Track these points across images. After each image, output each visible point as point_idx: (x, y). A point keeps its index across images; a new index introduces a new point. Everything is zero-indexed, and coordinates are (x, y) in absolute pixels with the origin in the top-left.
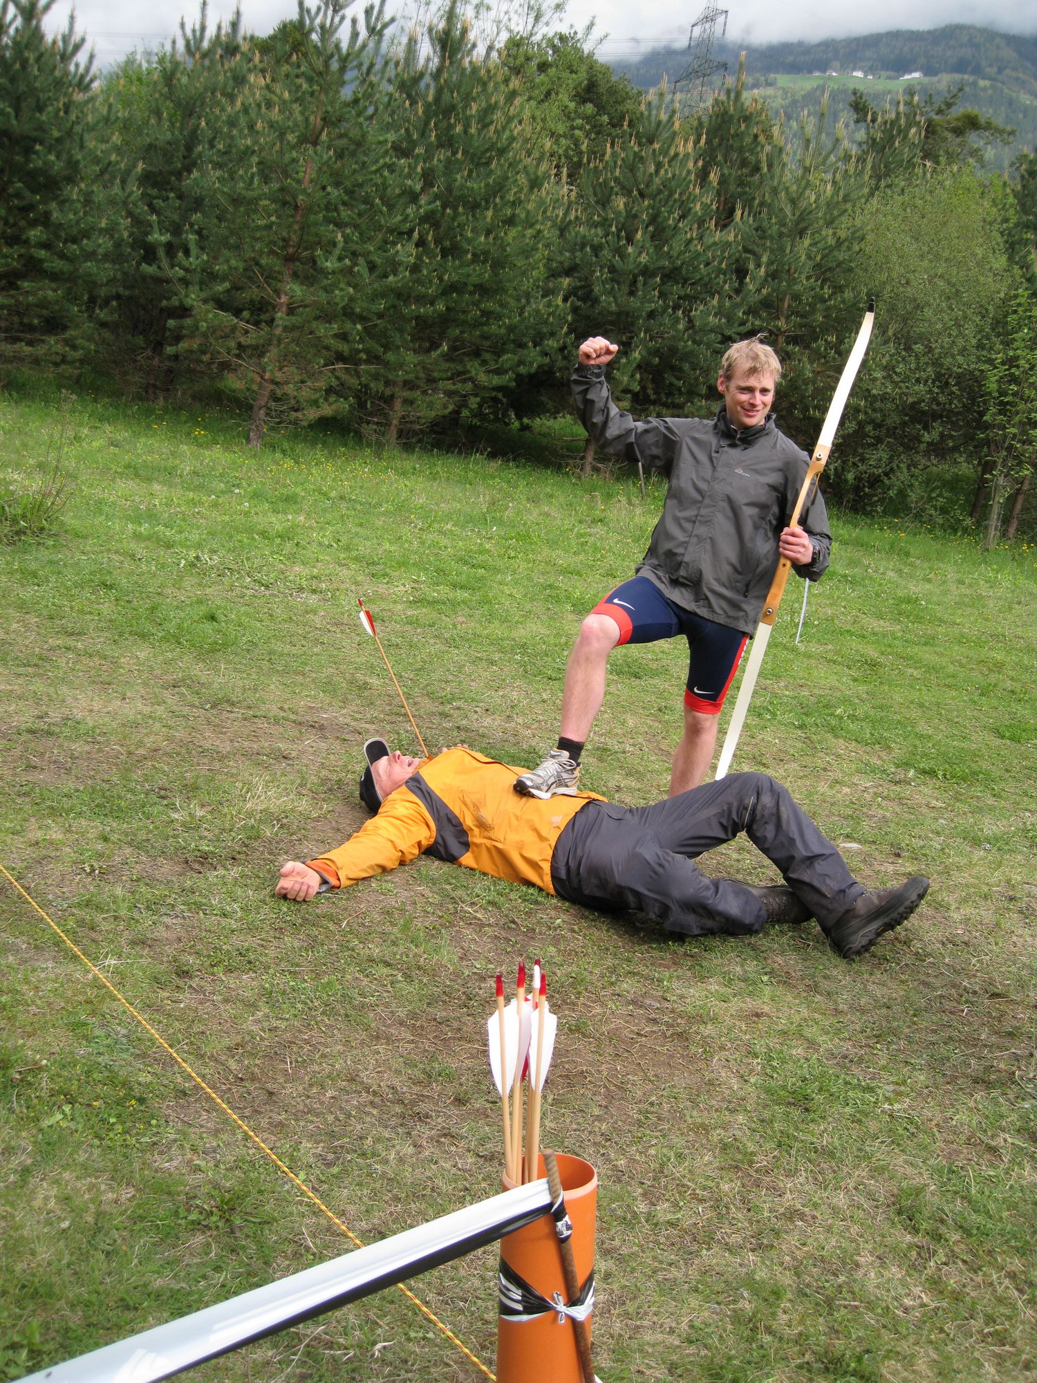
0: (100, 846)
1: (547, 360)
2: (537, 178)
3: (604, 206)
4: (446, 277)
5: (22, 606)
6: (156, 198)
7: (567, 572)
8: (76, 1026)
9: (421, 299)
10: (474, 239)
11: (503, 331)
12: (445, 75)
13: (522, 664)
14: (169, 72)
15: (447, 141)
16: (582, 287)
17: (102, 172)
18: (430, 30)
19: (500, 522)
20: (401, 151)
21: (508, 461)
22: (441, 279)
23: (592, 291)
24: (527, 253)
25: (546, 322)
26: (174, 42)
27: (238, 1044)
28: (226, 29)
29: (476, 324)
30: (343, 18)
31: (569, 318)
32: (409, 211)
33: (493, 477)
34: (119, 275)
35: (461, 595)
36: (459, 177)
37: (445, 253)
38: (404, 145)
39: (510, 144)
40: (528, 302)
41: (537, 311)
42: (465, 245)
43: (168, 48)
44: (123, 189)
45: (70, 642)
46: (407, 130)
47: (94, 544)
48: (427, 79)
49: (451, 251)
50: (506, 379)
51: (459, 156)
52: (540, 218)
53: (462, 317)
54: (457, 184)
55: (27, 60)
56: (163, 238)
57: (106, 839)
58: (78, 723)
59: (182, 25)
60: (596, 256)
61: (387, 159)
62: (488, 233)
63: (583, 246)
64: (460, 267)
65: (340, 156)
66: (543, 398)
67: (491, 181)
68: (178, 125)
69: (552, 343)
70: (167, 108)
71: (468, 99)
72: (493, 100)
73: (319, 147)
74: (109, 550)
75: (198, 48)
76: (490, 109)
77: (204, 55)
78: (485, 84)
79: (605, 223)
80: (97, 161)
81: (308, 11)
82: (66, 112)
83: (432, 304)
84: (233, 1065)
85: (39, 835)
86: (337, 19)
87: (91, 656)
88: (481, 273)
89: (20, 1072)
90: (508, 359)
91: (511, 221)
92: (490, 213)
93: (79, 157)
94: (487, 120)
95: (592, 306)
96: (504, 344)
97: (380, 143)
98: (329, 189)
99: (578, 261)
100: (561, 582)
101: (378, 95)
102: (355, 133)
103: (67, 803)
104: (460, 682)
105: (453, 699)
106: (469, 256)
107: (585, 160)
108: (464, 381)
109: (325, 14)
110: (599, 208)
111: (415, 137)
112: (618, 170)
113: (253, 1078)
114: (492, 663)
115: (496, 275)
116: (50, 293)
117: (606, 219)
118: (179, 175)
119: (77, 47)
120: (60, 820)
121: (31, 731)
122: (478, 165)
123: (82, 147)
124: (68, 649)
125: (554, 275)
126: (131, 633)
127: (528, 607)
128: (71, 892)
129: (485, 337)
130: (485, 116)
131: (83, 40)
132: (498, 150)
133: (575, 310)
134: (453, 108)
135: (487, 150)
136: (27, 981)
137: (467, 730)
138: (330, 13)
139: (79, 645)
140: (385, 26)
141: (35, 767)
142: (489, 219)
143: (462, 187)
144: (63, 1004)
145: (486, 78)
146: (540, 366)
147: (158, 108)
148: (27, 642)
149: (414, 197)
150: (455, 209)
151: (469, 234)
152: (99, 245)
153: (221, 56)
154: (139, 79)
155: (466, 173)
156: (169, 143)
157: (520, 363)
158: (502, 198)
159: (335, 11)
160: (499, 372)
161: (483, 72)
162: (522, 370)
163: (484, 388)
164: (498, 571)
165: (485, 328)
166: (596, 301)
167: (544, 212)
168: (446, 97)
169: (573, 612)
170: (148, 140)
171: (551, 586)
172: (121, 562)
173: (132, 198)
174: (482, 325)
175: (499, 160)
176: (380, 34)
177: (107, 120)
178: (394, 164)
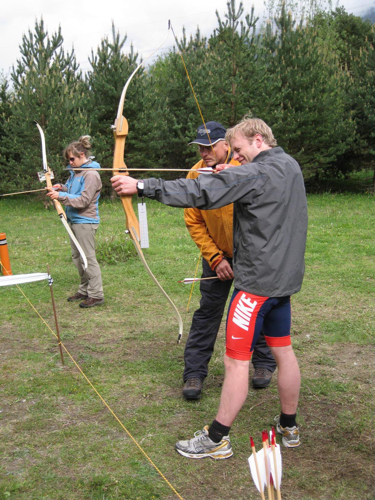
0: (151, 385)
1: (349, 147)
2: (332, 70)
3: (363, 77)
4: (299, 120)
5: (127, 287)
6: (176, 111)
7: (365, 238)
8: (133, 464)
9: (290, 131)
10: (308, 102)
11: (328, 138)
12: (284, 36)
13: (342, 282)
14: (174, 59)
15: (290, 63)
16: (360, 113)
17: (153, 105)
18: (275, 19)
19: (335, 221)
20: (271, 71)
21: (340, 193)
22: (297, 121)
23: (364, 114)
24: (332, 103)
25: (346, 131)
26: (174, 47)
27: (202, 468)
28: (194, 37)
29: (316, 138)
30: (238, 23)
31: (356, 127)
32: (278, 95)
33: (333, 201)
34: (166, 144)
35: (315, 255)
36: (297, 77)
37: (297, 110)
38: (272, 69)
39: (317, 58)
40: (337, 124)
41: (341, 127)
42: (305, 105)
43: (172, 49)
44: (162, 109)
45: (146, 299)
46: (273, 62)
47: (159, 256)
48: (278, 40)
49: (300, 109)
50: (333, 158)
51: (296, 68)
52: (335, 87)
53: (309, 135)
54: (297, 80)
55: (117, 67)
56: (179, 126)
57: (153, 382)
58: (147, 333)
59: (176, 40)
60: (364, 98)
61: (265, 76)
62: (314, 98)
63: (357, 95)
64: (304, 114)
65: (246, 79)
66: (351, 164)
67: (311, 76)
68: (181, 80)
69: (350, 139)
70: (176, 74)
71: (296, 44)
72: (307, 42)
73: (236, 77)
74: (165, 258)
75: (184, 48)
76: (306, 46)
77: (187, 50)
78: (302, 36)
79: (365, 83)
80: (149, 100)
81: (223, 23)
82: (135, 84)
83: (295, 132)
84: (199, 477)
85: (126, 383)
86: (235, 24)
87: (154, 304)
88: (314, 115)
89: (107, 486)
90: (332, 150)
91: (323, 91)
92: (313, 90)
93: (142, 100)
94: (306, 51)
95: (366, 120)
96: (330, 144)
97: (261, 70)
98: (243, 93)
99: (356, 102)
100: (362, 243)
101: (257, 51)
102: (250, 69)
103: (138, 368)
104: (314, 294)
105: (310, 302)
106: (307, 109)
107: (352, 59)
108: (314, 163)
109: (230, 23)
110: (361, 78)
111: (276, 64)
112: (366, 60)
113: (208, 483)
114: (329, 284)
115: (321, 115)
116: (139, 156)
117: (365, 82)
118: (184, 100)
119: (136, 58)
120: (135, 375)
121: (127, 339)
122: (305, 70)
123: (143, 96)
124: (145, 302)
125: (347, 110)
126: (171, 292)
127: (346, 256)
128: (136, 406)
129: (320, 142)
130: (304, 50)
131: (137, 54)
132: (313, 62)
133: (358, 123)
134: (290, 49)
135: (308, 63)
136: (115, 446)
137: (316, 315)
138: (232, 22)
139: (150, 300)
140: (255, 22)
141: (127, 354)
142: (313, 92)
143: (300, 81)
144: (129, 455)
145: (302, 34)
146: (346, 150)
147: (172, 74)
148: (128, 301)
149: (280, 90)
150: (298, 90)
151: (305, 100)
152: (155, 134)
153: (194, 49)
154: (163, 65)
155: (300, 75)
156: (178, 88)
157: (338, 150)
158: (318, 82)
159: (234, 21)
160: (329, 156)
161: (300, 31)
162: (339, 153)
163: (324, 164)
164: (333, 242)
165: (320, 138)
166: (367, 118)
167: (337, 84)
168: (286, 45)
169: (367, 255)
170: (170, 88)
171: (356, 246)
172: (170, 262)
173: (166, 113)
174: (319, 137)
175: (314, 67)
176: (254, 26)
177: (151, 84)
178: (269, 77)
